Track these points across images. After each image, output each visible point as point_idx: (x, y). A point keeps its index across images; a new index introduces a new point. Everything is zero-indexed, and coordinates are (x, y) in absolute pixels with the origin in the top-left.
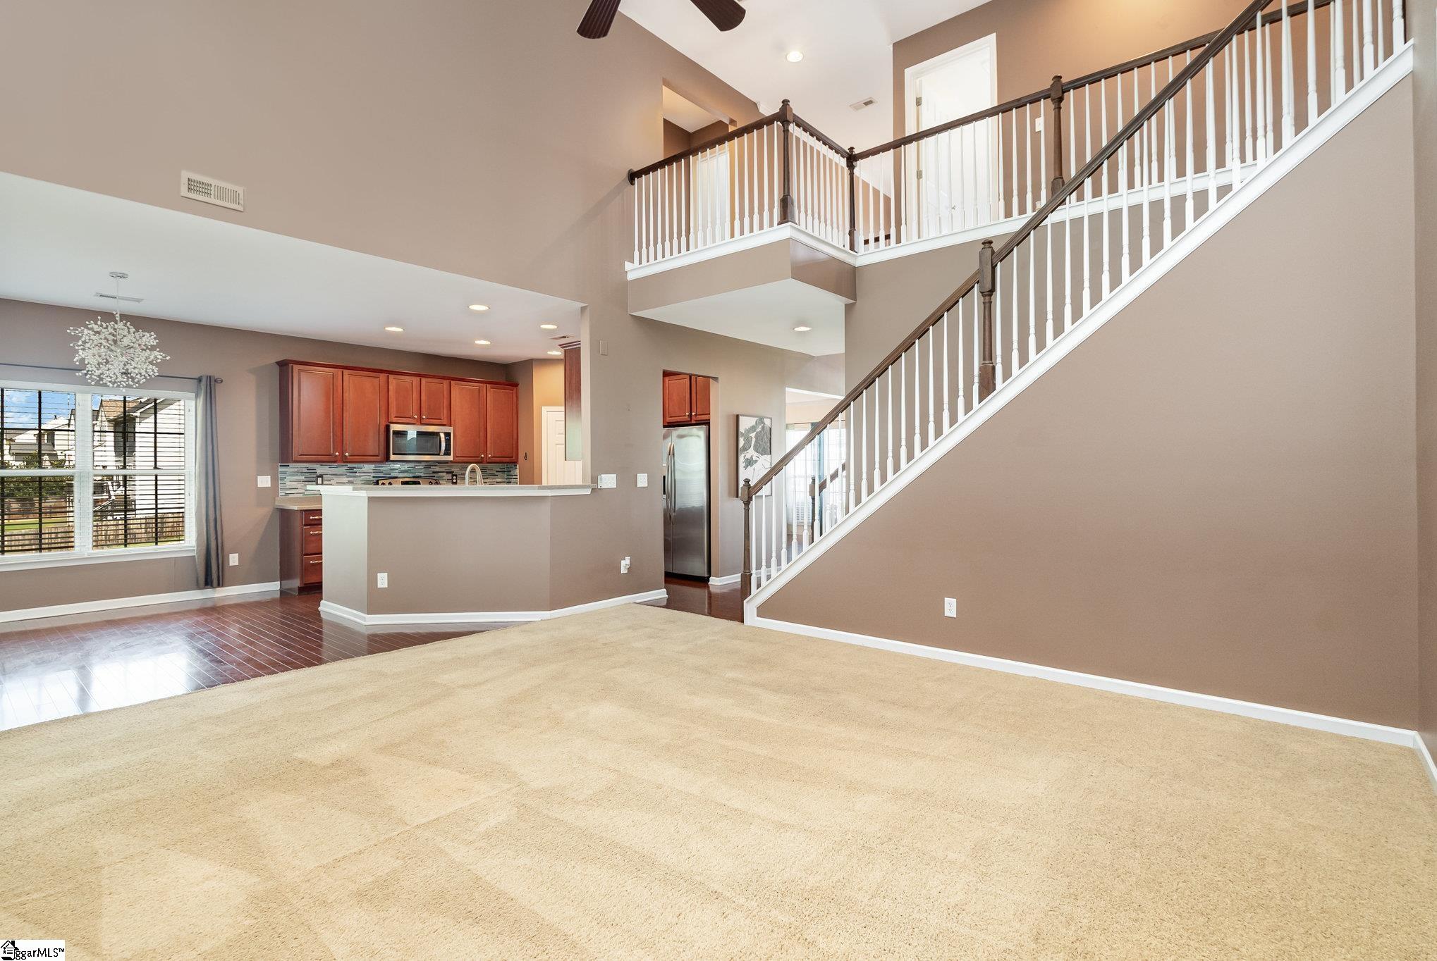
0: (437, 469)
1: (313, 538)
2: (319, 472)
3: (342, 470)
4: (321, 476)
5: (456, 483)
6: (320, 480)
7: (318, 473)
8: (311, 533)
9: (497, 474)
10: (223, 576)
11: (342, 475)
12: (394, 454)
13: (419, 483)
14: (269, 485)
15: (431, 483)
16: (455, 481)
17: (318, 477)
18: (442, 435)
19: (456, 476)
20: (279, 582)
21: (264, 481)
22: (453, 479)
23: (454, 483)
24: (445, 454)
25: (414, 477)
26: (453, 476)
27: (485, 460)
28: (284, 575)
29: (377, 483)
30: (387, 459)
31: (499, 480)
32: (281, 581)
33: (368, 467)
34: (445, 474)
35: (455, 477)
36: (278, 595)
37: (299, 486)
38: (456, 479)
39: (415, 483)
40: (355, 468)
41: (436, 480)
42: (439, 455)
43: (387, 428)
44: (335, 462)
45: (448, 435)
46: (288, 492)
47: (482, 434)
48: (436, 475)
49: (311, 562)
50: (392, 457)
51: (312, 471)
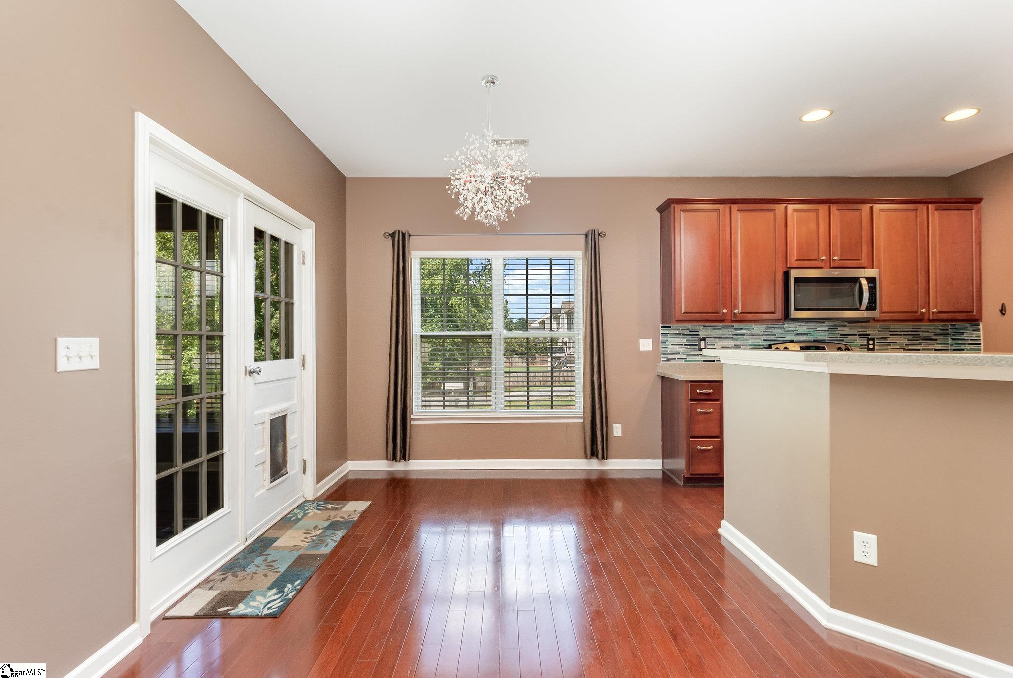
0: (847, 330)
1: (701, 417)
2: (702, 334)
3: (727, 332)
4: (704, 339)
5: (873, 350)
6: (703, 343)
7: (701, 336)
8: (699, 410)
9: (935, 337)
10: (607, 446)
11: (726, 338)
12: (796, 309)
13: (824, 349)
14: (650, 349)
15: (840, 349)
16: (871, 347)
17: (701, 340)
18: (864, 282)
19: (873, 339)
20: (661, 460)
21: (646, 345)
22: (868, 345)
23: (869, 350)
24: (868, 309)
25: (815, 341)
26: (869, 340)
27: (926, 317)
28: (667, 453)
29: (770, 347)
30: (787, 317)
31: (940, 347)
32: (663, 459)
33: (757, 328)
34: (857, 338)
35: (871, 342)
36: (659, 476)
37: (681, 351)
38: (873, 345)
39: (817, 349)
40: (742, 329)
41: (846, 345)
42: (858, 309)
43: (786, 275)
44: (722, 321)
45: (871, 281)
46: (669, 357)
47: (921, 279)
48: (845, 339)
49: (699, 447)
50: (794, 314)
51: (694, 333)
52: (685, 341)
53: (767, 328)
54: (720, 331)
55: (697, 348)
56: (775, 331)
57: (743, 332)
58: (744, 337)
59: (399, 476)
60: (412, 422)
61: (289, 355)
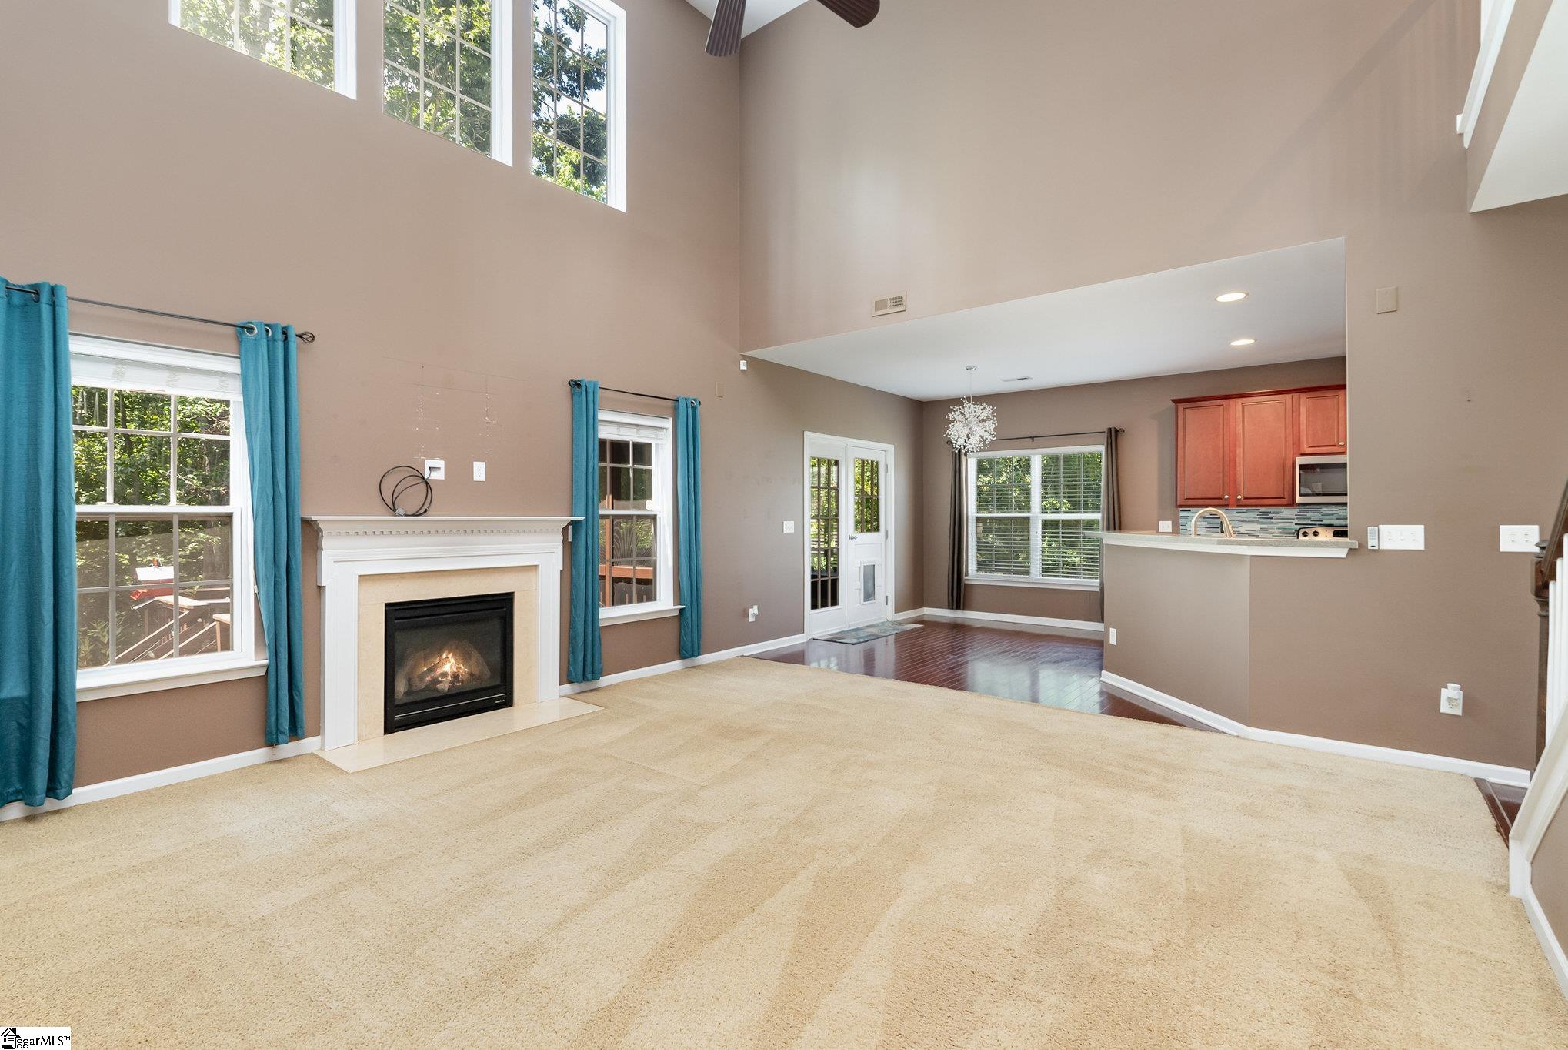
2: (1223, 517)
3: (1253, 515)
11: (1252, 521)
40: (1270, 513)
44: (1244, 505)
50: (1298, 499)
51: (1214, 517)
52: (1205, 524)
53: (1300, 512)
54: (1245, 514)
55: (1219, 530)
56: (1309, 514)
57: (1270, 515)
58: (1272, 520)
59: (959, 622)
60: (967, 582)
61: (877, 529)
